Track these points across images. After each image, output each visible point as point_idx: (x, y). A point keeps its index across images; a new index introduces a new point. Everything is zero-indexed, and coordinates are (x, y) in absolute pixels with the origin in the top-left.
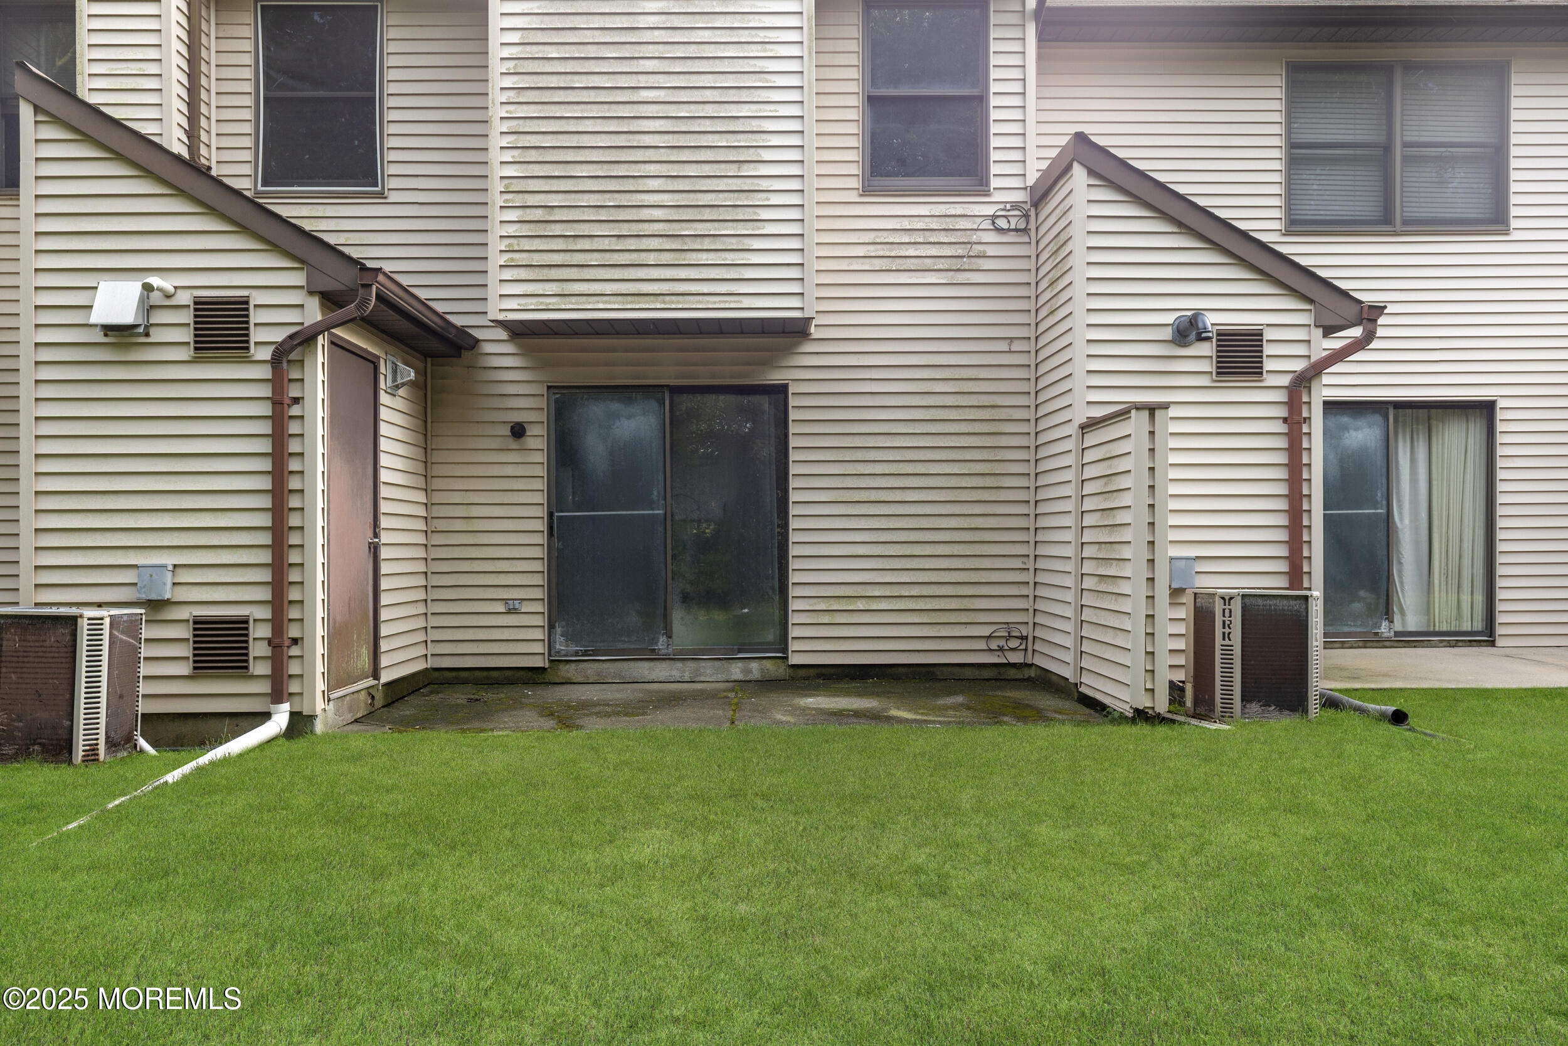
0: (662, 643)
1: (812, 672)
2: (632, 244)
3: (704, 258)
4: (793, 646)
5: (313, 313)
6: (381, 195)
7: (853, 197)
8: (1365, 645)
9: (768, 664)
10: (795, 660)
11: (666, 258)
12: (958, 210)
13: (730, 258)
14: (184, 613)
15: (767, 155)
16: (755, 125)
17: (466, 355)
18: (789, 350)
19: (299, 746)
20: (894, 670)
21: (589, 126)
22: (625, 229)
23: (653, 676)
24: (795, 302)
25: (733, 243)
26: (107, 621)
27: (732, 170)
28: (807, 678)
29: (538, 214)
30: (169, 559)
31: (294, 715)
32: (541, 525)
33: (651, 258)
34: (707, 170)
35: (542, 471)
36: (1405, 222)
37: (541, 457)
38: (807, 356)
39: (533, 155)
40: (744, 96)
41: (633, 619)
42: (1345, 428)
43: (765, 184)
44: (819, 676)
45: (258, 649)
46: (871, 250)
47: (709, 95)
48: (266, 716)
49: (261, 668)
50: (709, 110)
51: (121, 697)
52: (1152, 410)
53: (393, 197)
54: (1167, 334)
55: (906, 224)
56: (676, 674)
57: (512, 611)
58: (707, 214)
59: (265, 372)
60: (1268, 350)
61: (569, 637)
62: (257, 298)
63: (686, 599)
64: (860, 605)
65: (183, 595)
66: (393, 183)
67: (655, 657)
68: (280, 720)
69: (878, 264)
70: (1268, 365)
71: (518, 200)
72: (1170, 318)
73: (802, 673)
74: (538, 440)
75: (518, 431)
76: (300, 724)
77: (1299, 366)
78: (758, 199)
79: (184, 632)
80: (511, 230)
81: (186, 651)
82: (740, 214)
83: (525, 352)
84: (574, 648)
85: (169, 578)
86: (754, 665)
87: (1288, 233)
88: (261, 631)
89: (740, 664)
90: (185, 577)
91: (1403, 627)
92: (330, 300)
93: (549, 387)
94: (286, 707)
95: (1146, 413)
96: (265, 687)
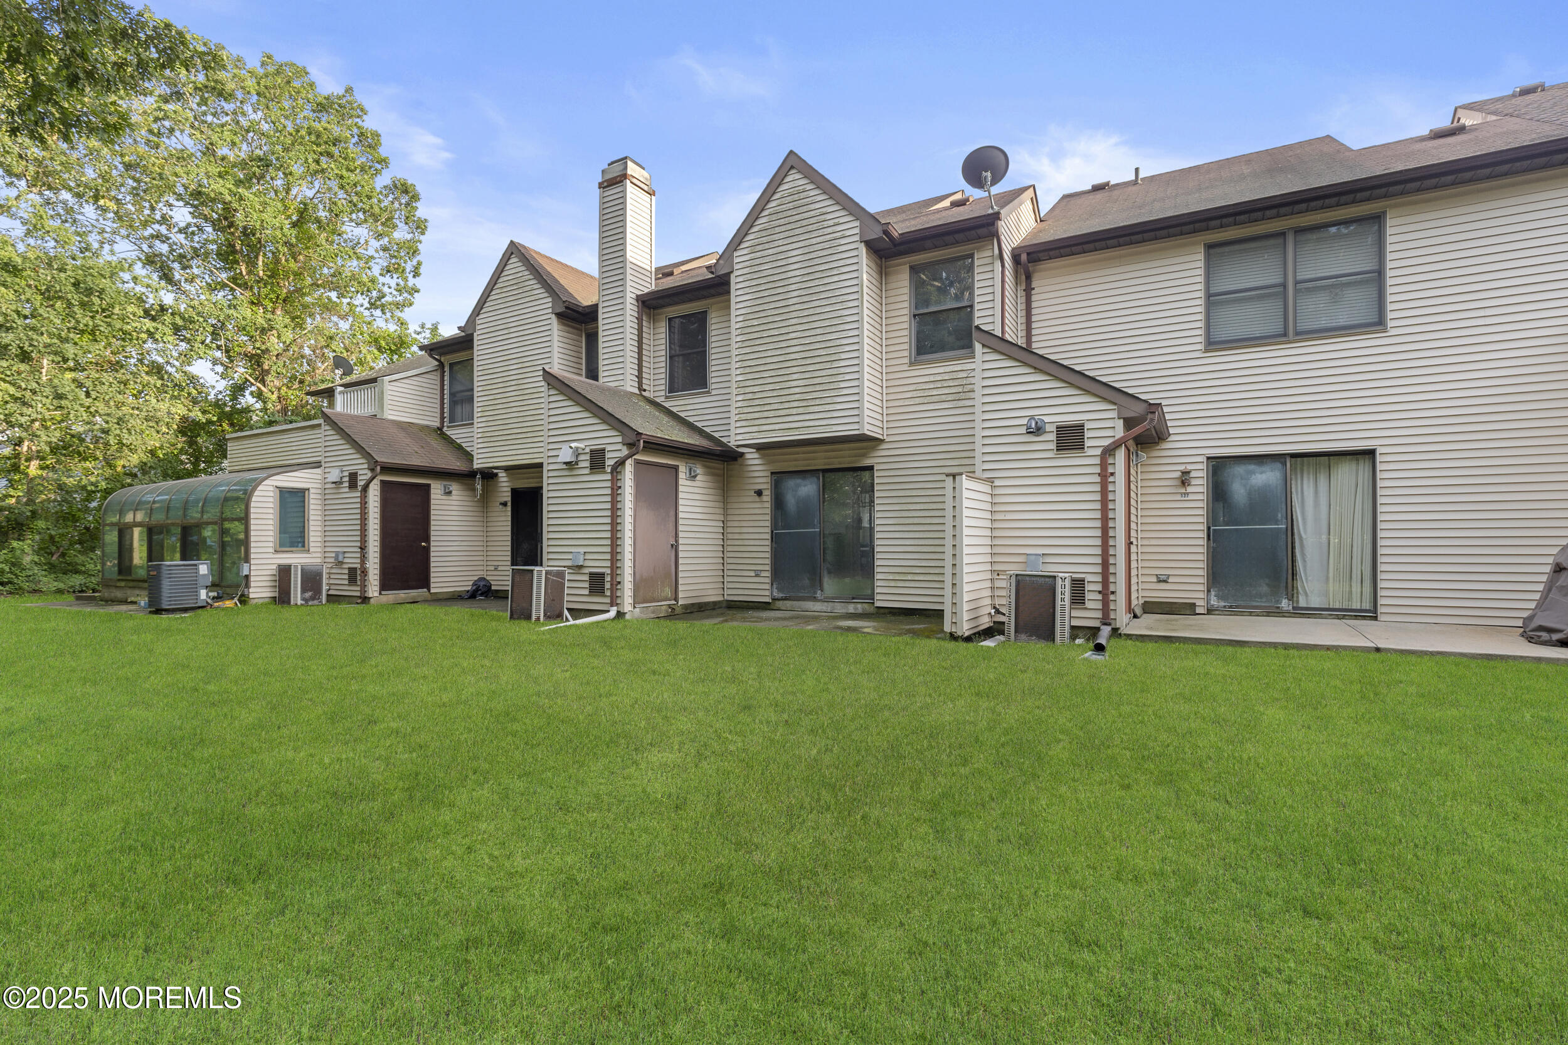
0: (819, 594)
1: (886, 611)
2: (786, 405)
3: (816, 409)
4: (877, 597)
5: (625, 451)
6: (708, 392)
7: (906, 367)
8: (1268, 614)
9: (866, 606)
10: (878, 604)
11: (801, 410)
12: (959, 368)
13: (827, 407)
14: (587, 571)
15: (843, 356)
16: (838, 342)
17: (740, 460)
18: (874, 448)
19: (620, 624)
20: (928, 612)
21: (770, 353)
22: (784, 399)
23: (814, 609)
24: (856, 426)
25: (829, 400)
26: (544, 572)
27: (828, 365)
28: (884, 614)
29: (750, 396)
30: (582, 550)
31: (618, 612)
32: (768, 536)
33: (794, 411)
34: (818, 367)
35: (768, 511)
36: (1297, 334)
37: (768, 505)
38: (883, 451)
39: (748, 370)
40: (833, 329)
41: (807, 582)
42: (1253, 472)
43: (843, 370)
44: (890, 613)
45: (608, 586)
46: (915, 394)
47: (819, 331)
48: (608, 611)
49: (608, 593)
50: (819, 338)
51: (553, 600)
52: (954, 476)
53: (714, 392)
54: (1023, 430)
55: (932, 378)
56: (824, 609)
57: (757, 576)
58: (818, 388)
59: (609, 477)
60: (1087, 434)
61: (780, 590)
62: (609, 448)
63: (829, 572)
64: (909, 577)
65: (588, 563)
66: (714, 386)
67: (815, 599)
68: (613, 613)
69: (918, 401)
70: (1088, 443)
71: (742, 391)
72: (1025, 421)
73: (882, 611)
74: (767, 496)
75: (759, 493)
76: (620, 615)
77: (1106, 442)
78: (840, 378)
79: (587, 578)
80: (740, 404)
81: (587, 585)
82: (832, 386)
83: (763, 457)
84: (781, 595)
85: (582, 557)
86: (859, 606)
87: (1206, 351)
88: (608, 578)
89: (853, 605)
90: (588, 556)
91: (1307, 603)
92: (630, 445)
93: (772, 473)
94: (615, 608)
95: (951, 478)
96: (608, 600)
